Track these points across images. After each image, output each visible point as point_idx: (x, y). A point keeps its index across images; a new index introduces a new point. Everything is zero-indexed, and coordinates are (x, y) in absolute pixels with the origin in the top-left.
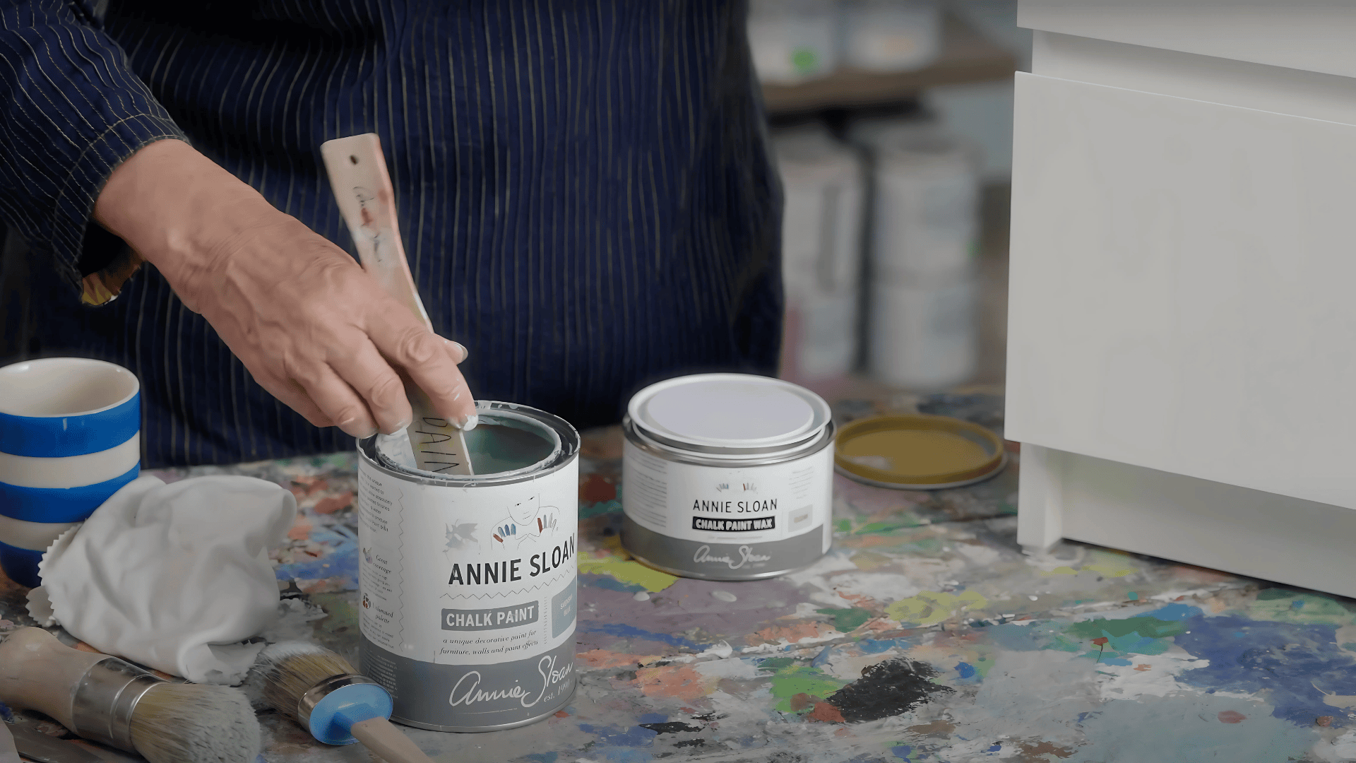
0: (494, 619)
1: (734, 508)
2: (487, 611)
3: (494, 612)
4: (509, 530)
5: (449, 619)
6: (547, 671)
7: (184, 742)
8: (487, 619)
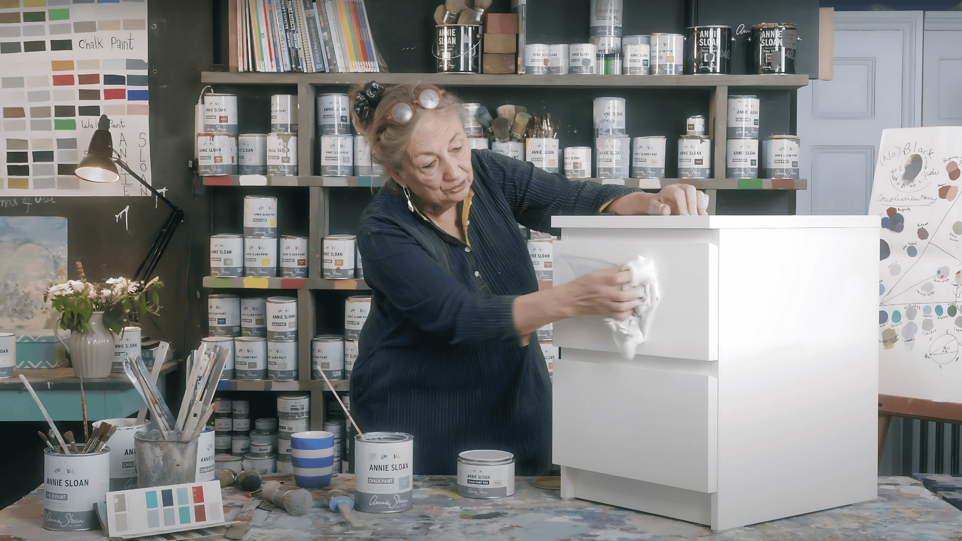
0: (381, 481)
1: (477, 477)
2: (379, 479)
3: (381, 479)
4: (386, 457)
5: (370, 480)
6: (397, 499)
7: (289, 501)
8: (379, 481)
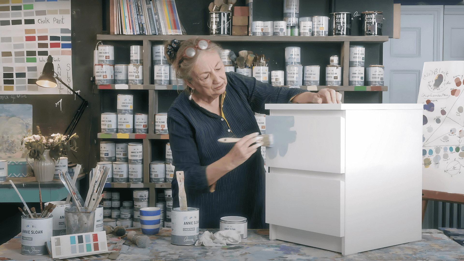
2: (188, 228)
4: (191, 218)
5: (184, 230)
7: (139, 241)
